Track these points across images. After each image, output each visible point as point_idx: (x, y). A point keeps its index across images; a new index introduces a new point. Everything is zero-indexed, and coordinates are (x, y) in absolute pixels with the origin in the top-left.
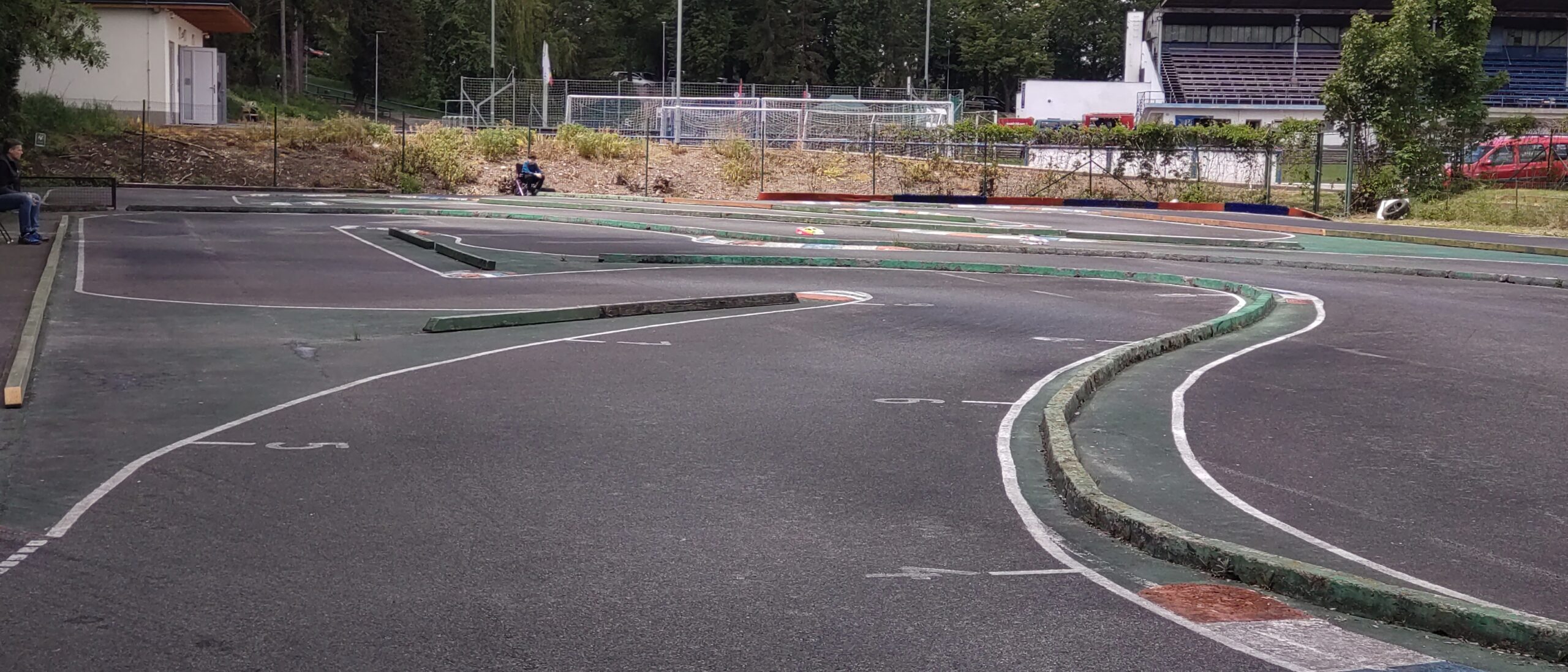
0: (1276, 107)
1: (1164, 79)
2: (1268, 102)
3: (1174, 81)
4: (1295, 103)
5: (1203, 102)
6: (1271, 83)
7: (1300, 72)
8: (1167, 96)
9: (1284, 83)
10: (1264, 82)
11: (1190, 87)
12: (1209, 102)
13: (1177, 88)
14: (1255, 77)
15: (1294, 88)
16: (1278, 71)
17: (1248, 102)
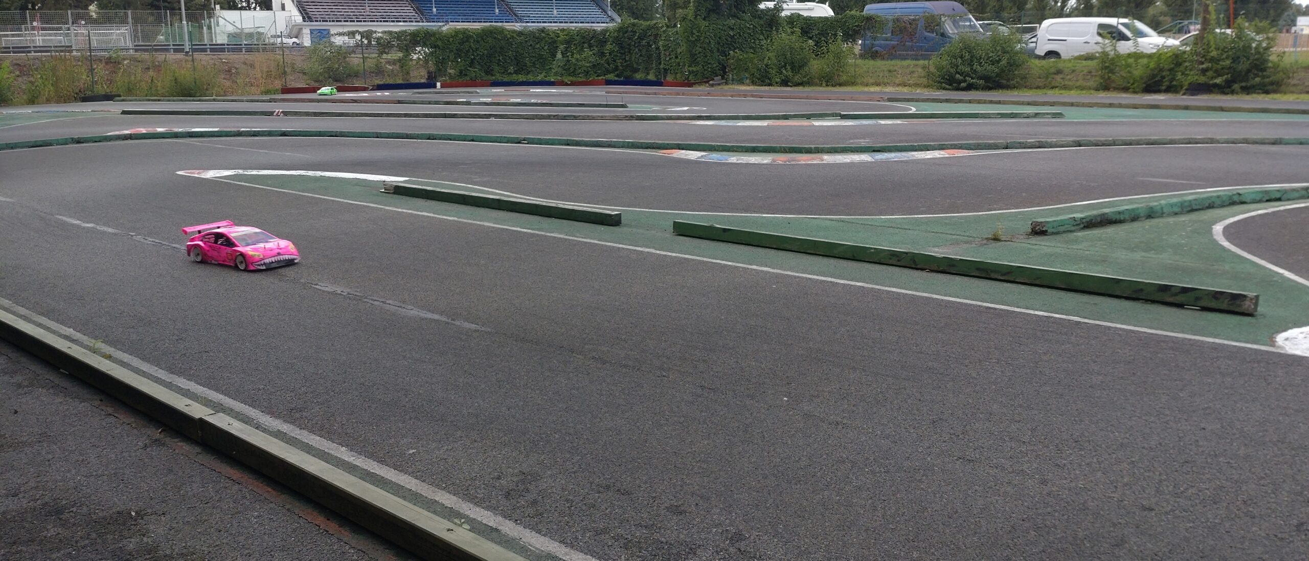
0: (363, 23)
1: (299, 9)
2: (357, 21)
3: (305, 10)
4: (371, 21)
5: (323, 21)
6: (356, 11)
7: (369, 5)
8: (304, 18)
9: (363, 11)
10: (352, 10)
11: (313, 13)
12: (327, 21)
13: (307, 14)
14: (347, 8)
15: (368, 13)
16: (358, 5)
17: (347, 21)
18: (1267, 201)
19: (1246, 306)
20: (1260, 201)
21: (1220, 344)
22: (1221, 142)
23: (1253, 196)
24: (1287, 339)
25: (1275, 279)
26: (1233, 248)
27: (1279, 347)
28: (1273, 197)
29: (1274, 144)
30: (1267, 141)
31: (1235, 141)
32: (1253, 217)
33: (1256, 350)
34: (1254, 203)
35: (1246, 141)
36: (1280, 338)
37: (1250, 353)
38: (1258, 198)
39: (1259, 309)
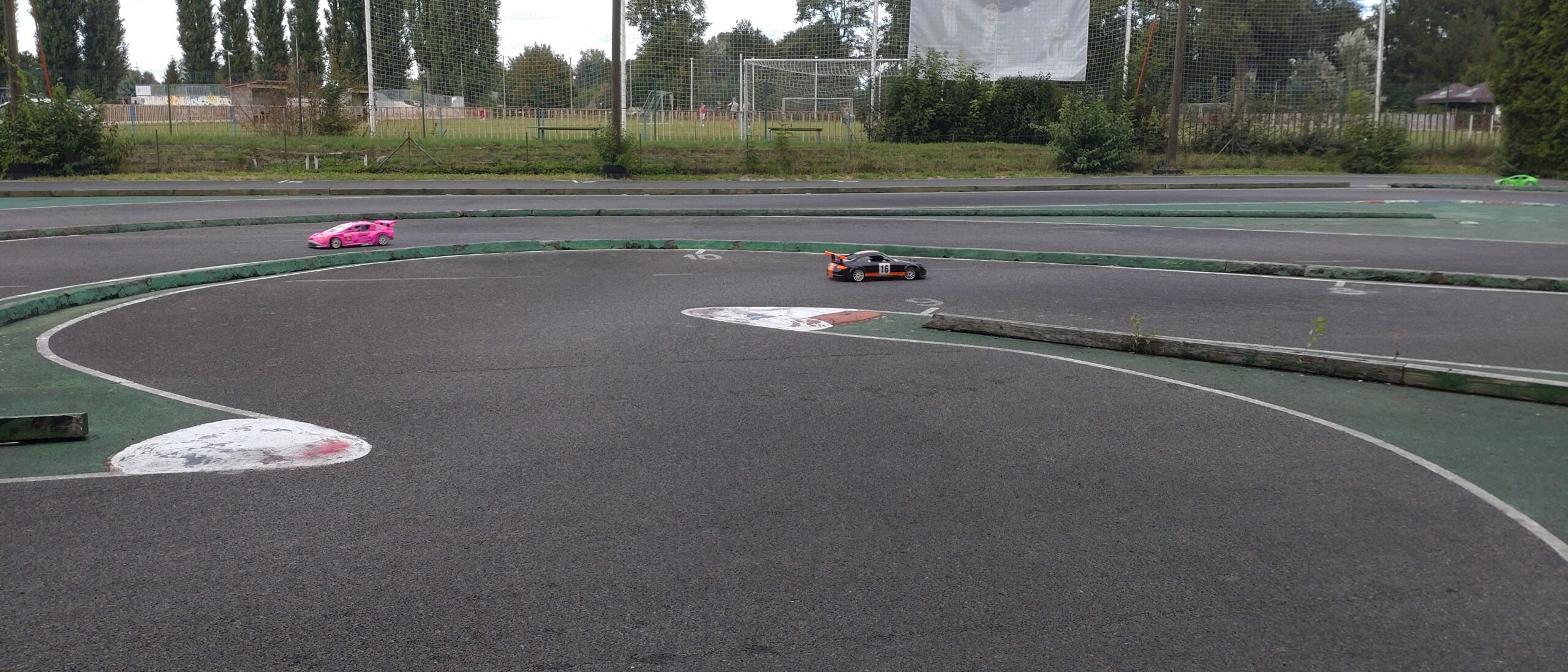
18: (103, 299)
19: (74, 429)
20: (94, 301)
21: (43, 481)
22: (48, 234)
23: (85, 296)
24: (123, 459)
25: (110, 391)
26: (62, 362)
27: (114, 470)
28: (109, 294)
29: (111, 232)
30: (102, 229)
31: (65, 231)
32: (85, 321)
33: (88, 479)
34: (87, 304)
35: (78, 231)
36: (115, 460)
37: (79, 485)
38: (91, 298)
39: (90, 429)
